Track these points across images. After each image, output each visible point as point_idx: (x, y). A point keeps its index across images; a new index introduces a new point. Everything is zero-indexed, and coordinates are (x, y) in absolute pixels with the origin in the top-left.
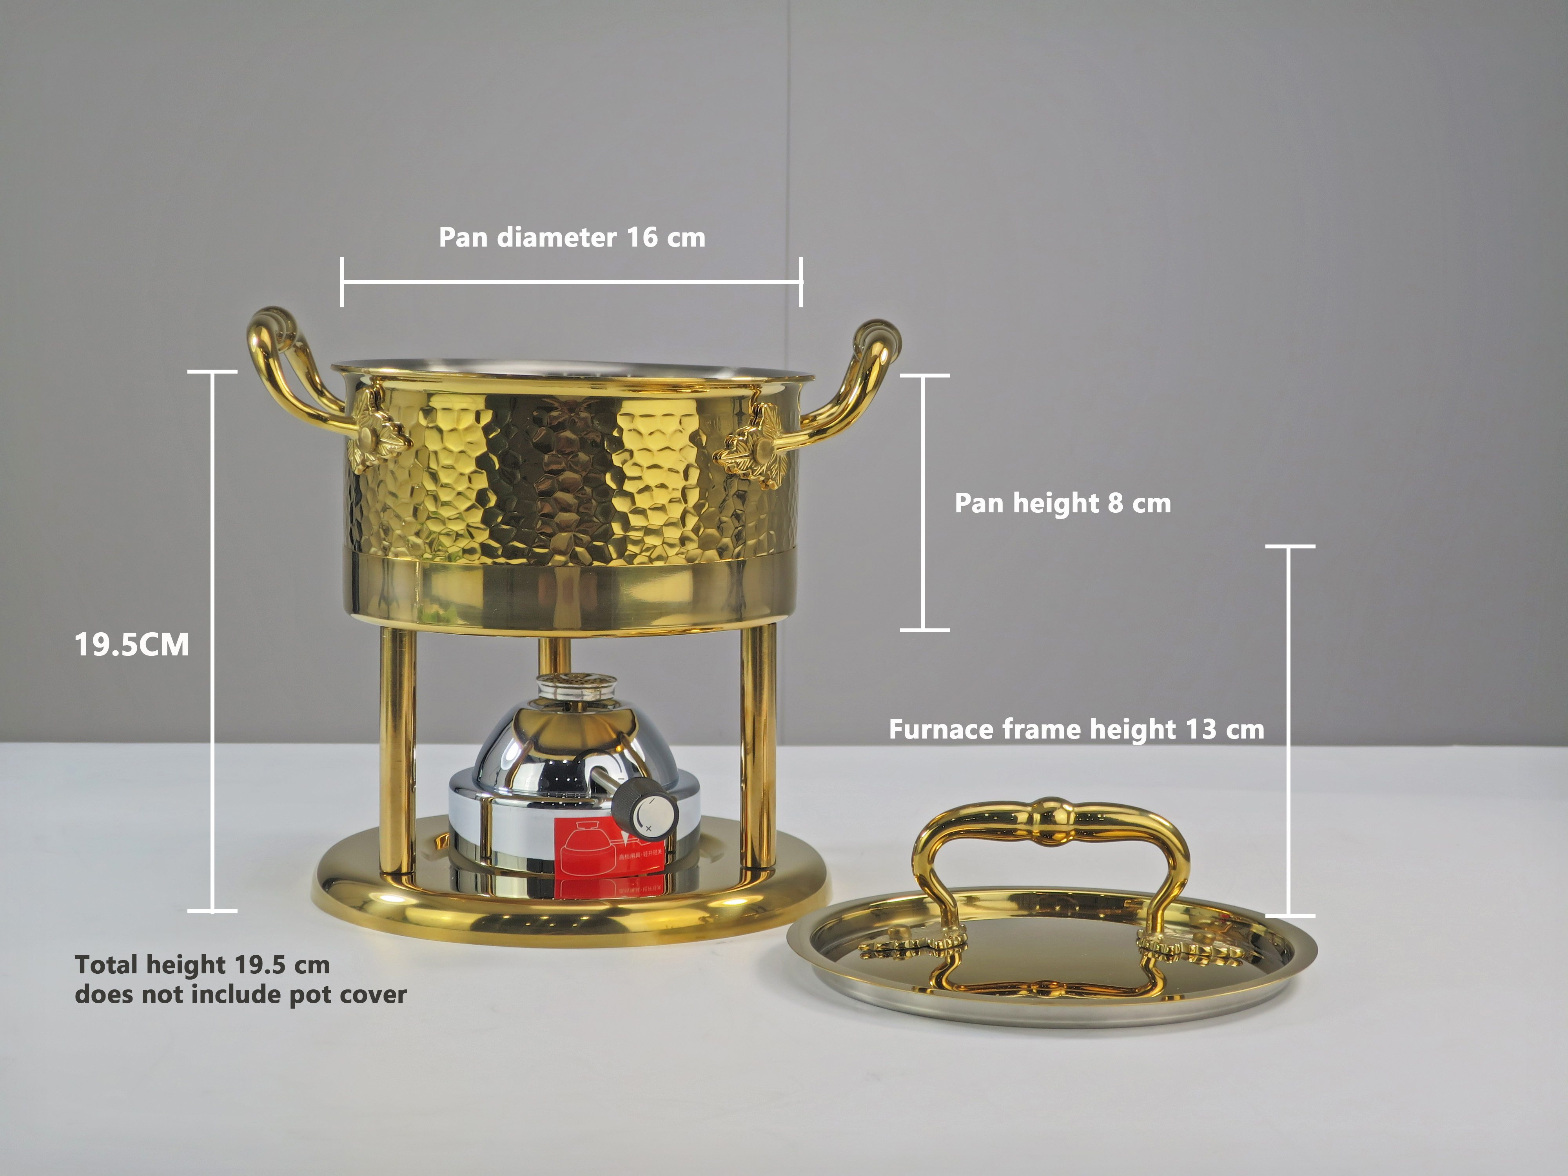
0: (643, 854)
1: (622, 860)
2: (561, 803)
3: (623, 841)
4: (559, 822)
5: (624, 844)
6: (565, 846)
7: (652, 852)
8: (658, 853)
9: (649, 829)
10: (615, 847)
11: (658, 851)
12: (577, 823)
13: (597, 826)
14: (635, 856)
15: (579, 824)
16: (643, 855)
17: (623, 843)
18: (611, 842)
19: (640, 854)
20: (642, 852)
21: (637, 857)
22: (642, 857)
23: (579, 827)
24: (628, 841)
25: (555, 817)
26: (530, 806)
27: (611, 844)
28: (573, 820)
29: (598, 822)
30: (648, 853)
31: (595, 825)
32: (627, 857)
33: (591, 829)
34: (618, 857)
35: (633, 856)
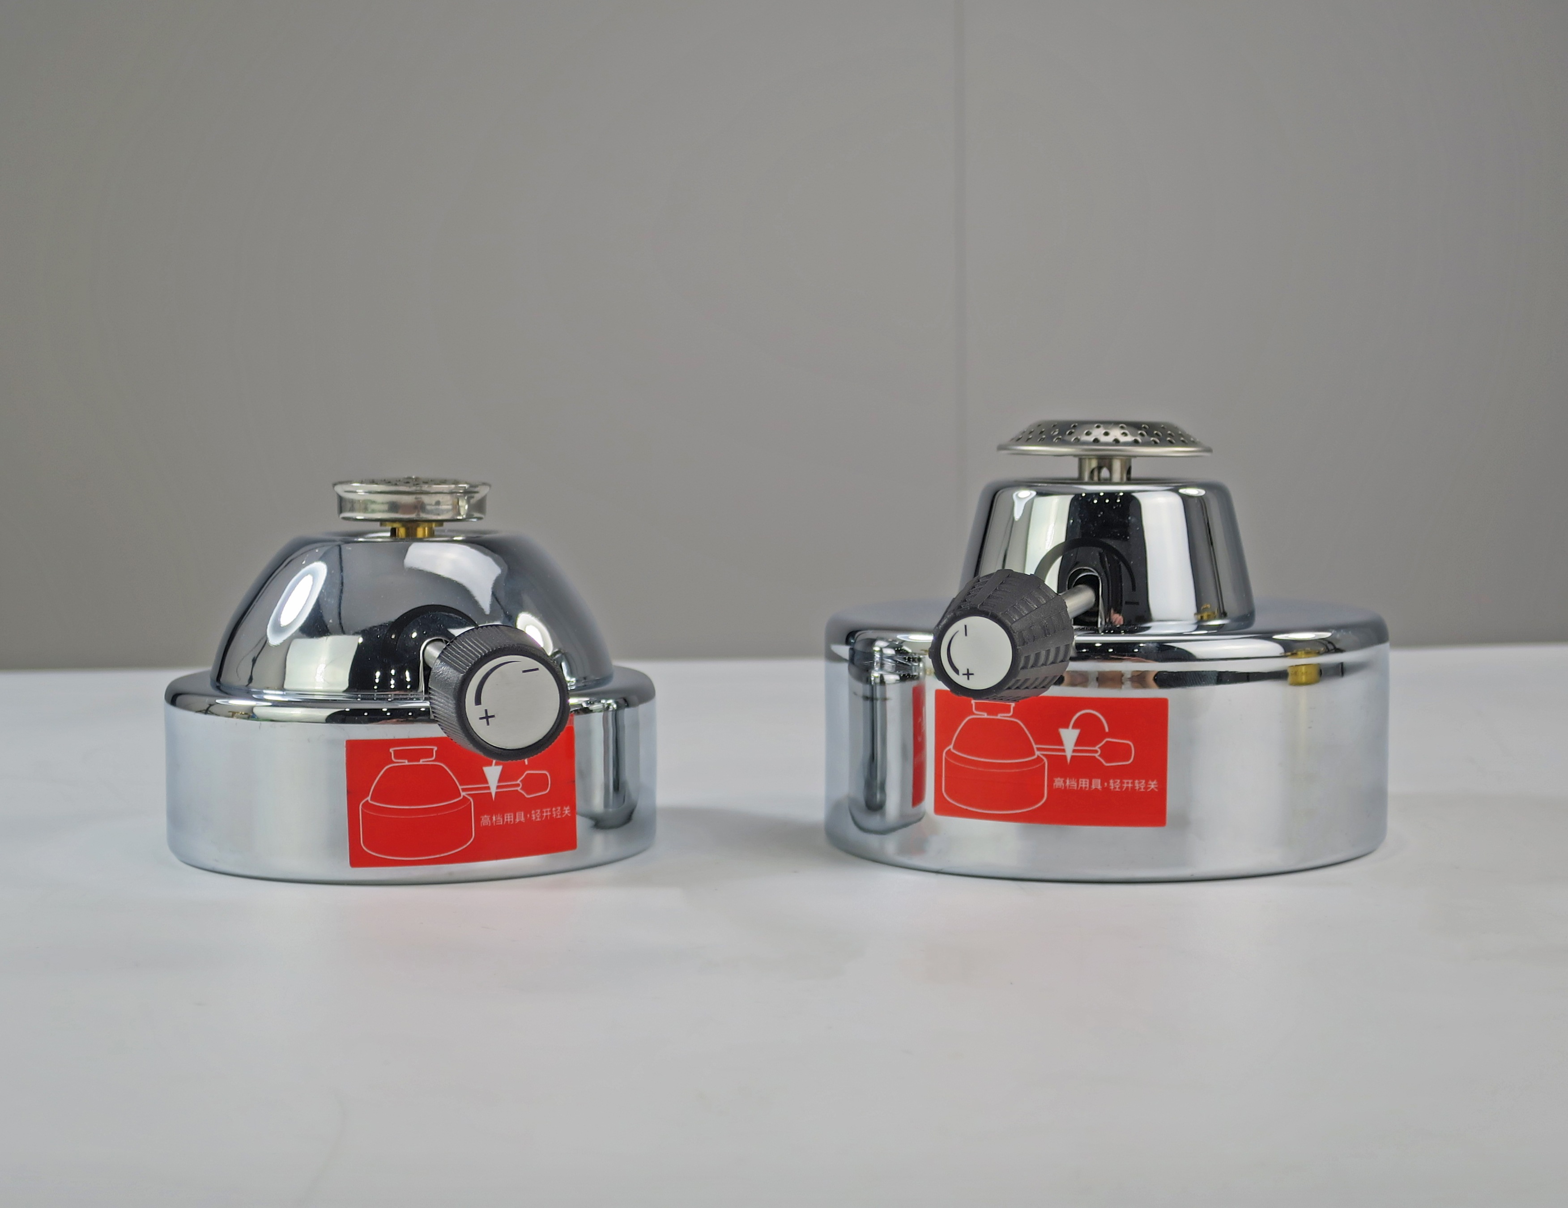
0: (531, 814)
1: (486, 827)
2: (385, 710)
3: (488, 788)
4: (354, 747)
5: (490, 794)
6: (369, 798)
7: (551, 811)
8: (562, 814)
9: (487, 717)
10: (471, 801)
11: (562, 810)
12: (391, 750)
13: (432, 756)
14: (515, 817)
15: (395, 751)
16: (531, 817)
17: (488, 791)
18: (464, 790)
19: (525, 816)
20: (527, 812)
21: (517, 820)
22: (529, 820)
23: (396, 757)
24: (498, 787)
25: (348, 738)
26: (331, 719)
27: (463, 794)
28: (385, 744)
30: (542, 812)
31: (428, 753)
32: (497, 819)
33: (422, 762)
34: (478, 820)
35: (509, 817)
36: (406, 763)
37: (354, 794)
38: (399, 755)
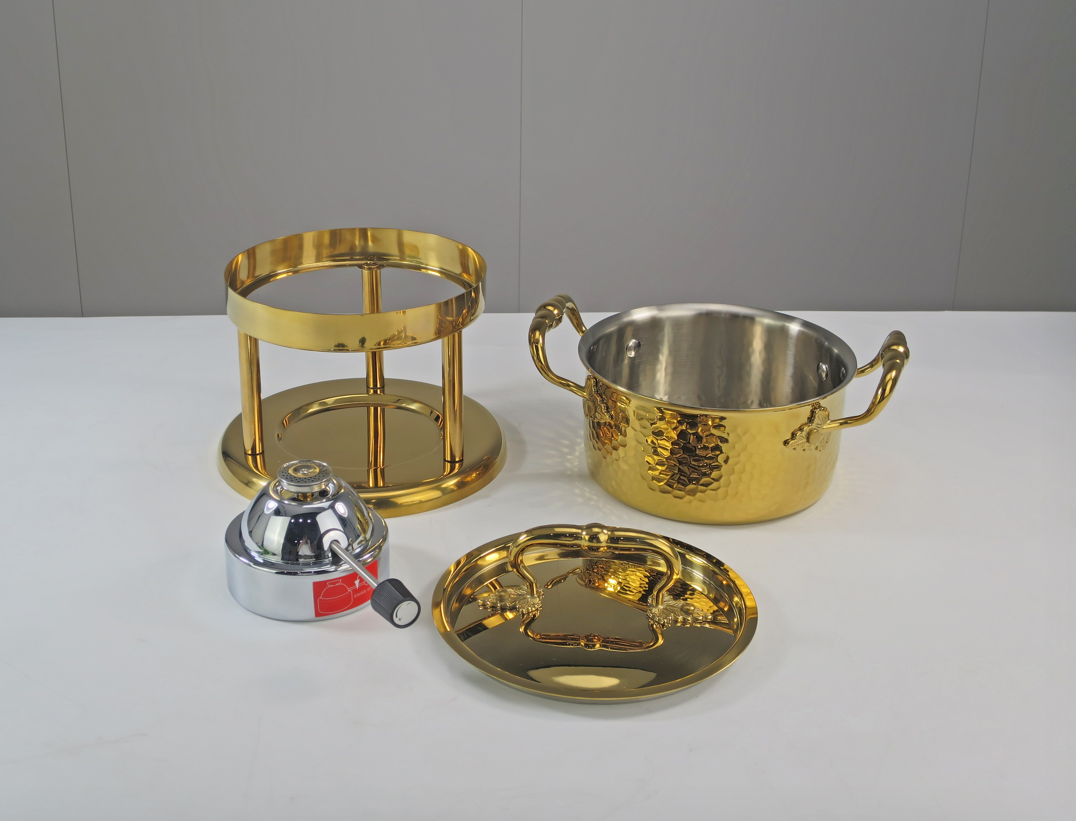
4: (315, 585)
5: (356, 588)
6: (321, 598)
10: (351, 591)
12: (328, 583)
15: (329, 583)
18: (349, 589)
19: (366, 591)
20: (366, 589)
21: (364, 593)
23: (329, 585)
24: (359, 586)
25: (314, 582)
27: (349, 590)
29: (341, 580)
31: (339, 582)
32: (359, 595)
33: (337, 585)
34: (353, 596)
35: (362, 593)
36: (332, 586)
37: (316, 597)
38: (330, 584)
